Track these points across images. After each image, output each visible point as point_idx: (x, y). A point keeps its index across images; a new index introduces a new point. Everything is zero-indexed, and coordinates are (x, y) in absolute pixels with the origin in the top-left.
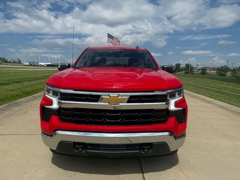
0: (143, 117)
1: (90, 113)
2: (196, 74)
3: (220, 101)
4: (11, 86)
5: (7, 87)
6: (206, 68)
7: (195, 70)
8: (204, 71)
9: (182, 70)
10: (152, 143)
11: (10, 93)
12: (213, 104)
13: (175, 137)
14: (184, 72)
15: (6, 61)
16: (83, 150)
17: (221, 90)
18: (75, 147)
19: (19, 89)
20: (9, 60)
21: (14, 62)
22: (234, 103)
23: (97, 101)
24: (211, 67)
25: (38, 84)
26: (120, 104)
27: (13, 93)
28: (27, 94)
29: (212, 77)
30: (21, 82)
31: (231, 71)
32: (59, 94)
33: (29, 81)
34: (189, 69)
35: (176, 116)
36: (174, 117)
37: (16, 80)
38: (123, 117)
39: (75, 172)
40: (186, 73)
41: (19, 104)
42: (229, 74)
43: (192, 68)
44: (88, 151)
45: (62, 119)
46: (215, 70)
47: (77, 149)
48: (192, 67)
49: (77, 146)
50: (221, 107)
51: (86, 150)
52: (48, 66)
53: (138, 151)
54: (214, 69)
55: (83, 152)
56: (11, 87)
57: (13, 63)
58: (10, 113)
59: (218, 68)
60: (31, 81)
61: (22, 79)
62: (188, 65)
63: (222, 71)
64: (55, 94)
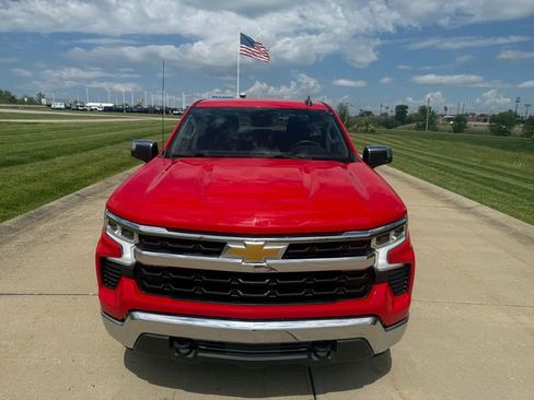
0: (318, 287)
1: (204, 278)
2: (441, 131)
3: (492, 207)
4: (27, 167)
5: (19, 172)
6: (467, 115)
7: (441, 121)
8: (460, 122)
9: (410, 121)
10: (335, 341)
11: (27, 187)
12: (476, 214)
13: (385, 326)
14: (414, 125)
15: (13, 98)
16: (189, 353)
17: (496, 177)
18: (171, 345)
19: (45, 175)
20: (19, 97)
21: (31, 101)
22: (522, 215)
23: (218, 254)
24: (478, 114)
25: (88, 162)
26: (268, 261)
27: (33, 186)
28: (65, 188)
29: (478, 140)
30: (48, 158)
31: (523, 122)
32: (136, 236)
33: (68, 153)
34: (426, 119)
35: (389, 282)
36: (386, 284)
37: (39, 153)
38: (273, 288)
39: (174, 390)
40: (418, 128)
41: (49, 216)
42: (518, 129)
43: (434, 116)
44: (200, 354)
45: (143, 288)
46: (485, 121)
47: (177, 351)
48: (433, 113)
49: (176, 345)
50: (493, 223)
51: (196, 353)
52: (107, 110)
53: (305, 356)
54: (483, 118)
55: (191, 356)
56: (29, 170)
57: (27, 103)
58: (31, 237)
59: (494, 116)
60: (71, 154)
61: (50, 148)
62: (423, 110)
63: (502, 124)
64: (127, 233)
